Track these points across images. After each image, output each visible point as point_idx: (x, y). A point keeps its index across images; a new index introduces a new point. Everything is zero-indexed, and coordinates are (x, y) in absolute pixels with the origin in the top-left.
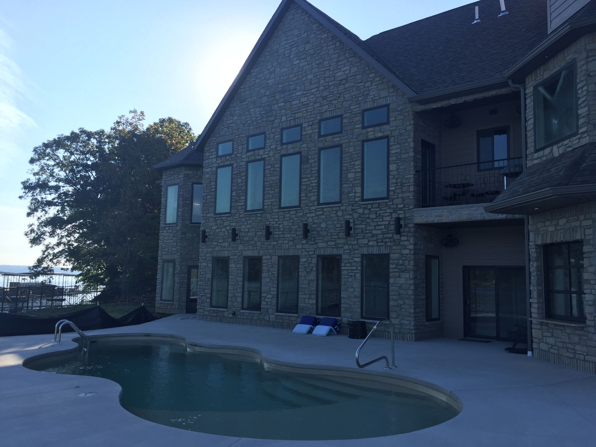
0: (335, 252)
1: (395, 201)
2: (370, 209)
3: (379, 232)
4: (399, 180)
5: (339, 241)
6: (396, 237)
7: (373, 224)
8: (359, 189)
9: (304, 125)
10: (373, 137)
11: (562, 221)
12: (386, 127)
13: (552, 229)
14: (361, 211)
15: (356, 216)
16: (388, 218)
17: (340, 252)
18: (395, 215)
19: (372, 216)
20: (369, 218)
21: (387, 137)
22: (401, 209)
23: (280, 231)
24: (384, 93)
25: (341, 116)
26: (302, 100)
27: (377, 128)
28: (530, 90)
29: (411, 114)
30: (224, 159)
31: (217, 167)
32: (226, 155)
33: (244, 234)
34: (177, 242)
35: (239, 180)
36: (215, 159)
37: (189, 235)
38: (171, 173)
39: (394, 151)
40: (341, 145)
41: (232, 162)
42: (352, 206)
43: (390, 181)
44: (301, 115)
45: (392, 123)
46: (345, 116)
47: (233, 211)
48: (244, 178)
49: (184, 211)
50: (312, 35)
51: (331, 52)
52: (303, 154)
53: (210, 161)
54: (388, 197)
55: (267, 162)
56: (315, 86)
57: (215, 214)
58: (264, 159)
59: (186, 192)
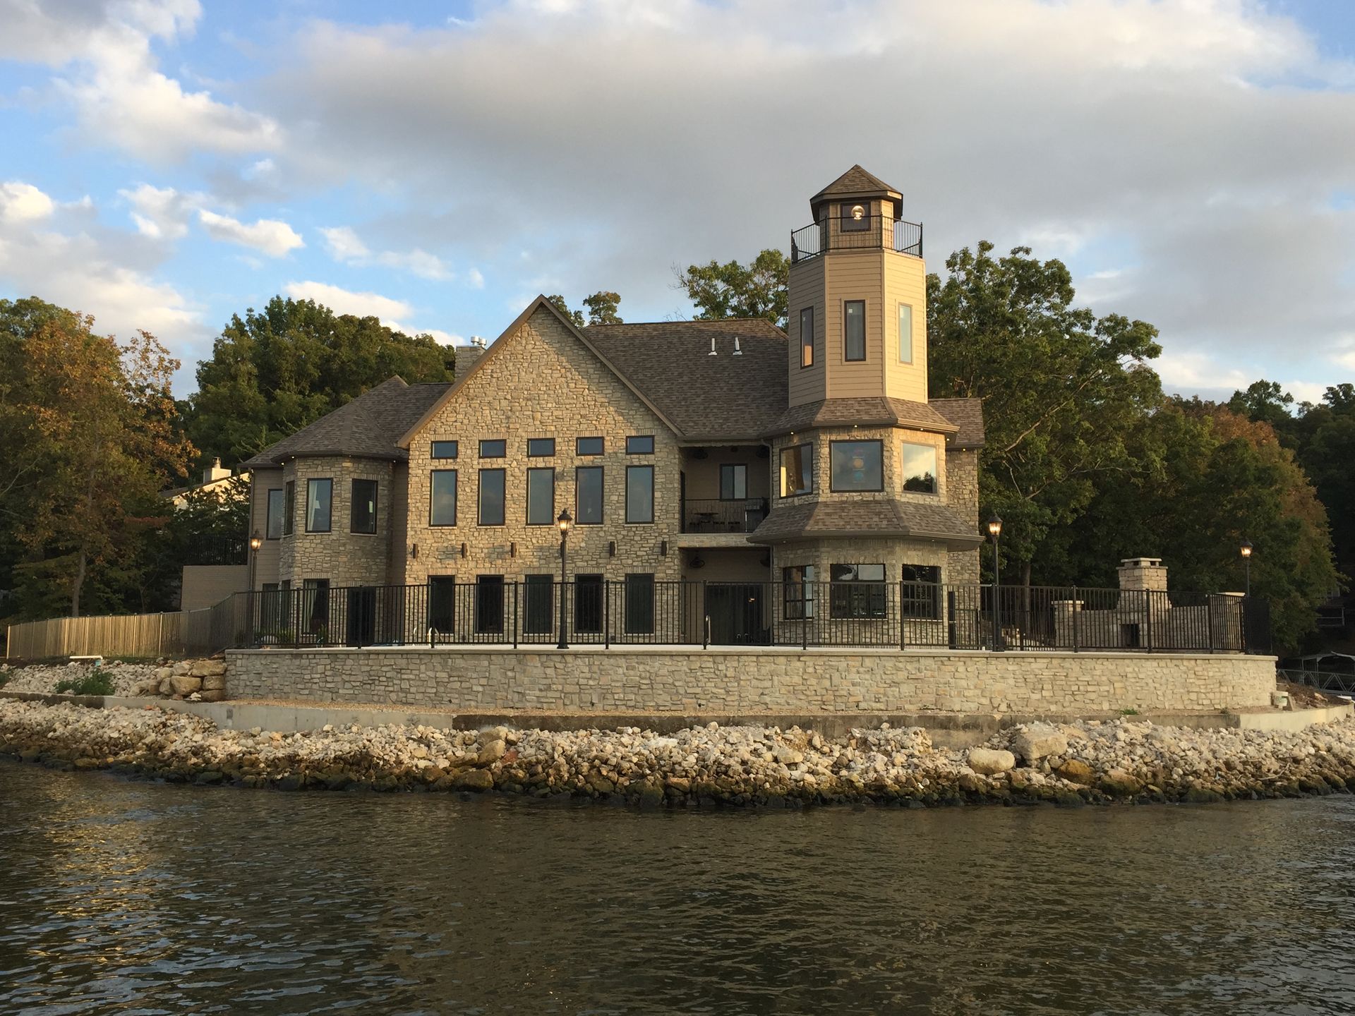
0: (596, 571)
1: (660, 526)
2: (634, 532)
3: (645, 553)
4: (664, 507)
5: (600, 561)
6: (661, 558)
7: (637, 546)
8: (622, 512)
9: (557, 440)
10: (637, 464)
11: (799, 552)
12: (651, 456)
13: (791, 556)
14: (625, 533)
15: (619, 537)
16: (653, 541)
17: (602, 571)
18: (660, 539)
19: (636, 538)
20: (633, 540)
21: (652, 466)
22: (665, 533)
23: (527, 548)
24: (649, 425)
25: (602, 438)
26: (555, 413)
27: (641, 456)
28: (776, 450)
29: (676, 449)
30: (443, 461)
31: (432, 471)
32: (446, 458)
33: (477, 550)
34: (331, 557)
35: (468, 489)
36: (429, 461)
37: (349, 547)
38: (315, 462)
39: (659, 480)
40: (602, 467)
41: (456, 467)
42: (616, 527)
43: (656, 508)
44: (553, 428)
45: (658, 454)
46: (607, 438)
47: (459, 523)
48: (475, 487)
49: (342, 516)
50: (568, 349)
51: (591, 371)
52: (557, 470)
53: (420, 461)
54: (652, 522)
55: (509, 473)
56: (572, 401)
57: (430, 525)
58: (504, 470)
59: (345, 491)
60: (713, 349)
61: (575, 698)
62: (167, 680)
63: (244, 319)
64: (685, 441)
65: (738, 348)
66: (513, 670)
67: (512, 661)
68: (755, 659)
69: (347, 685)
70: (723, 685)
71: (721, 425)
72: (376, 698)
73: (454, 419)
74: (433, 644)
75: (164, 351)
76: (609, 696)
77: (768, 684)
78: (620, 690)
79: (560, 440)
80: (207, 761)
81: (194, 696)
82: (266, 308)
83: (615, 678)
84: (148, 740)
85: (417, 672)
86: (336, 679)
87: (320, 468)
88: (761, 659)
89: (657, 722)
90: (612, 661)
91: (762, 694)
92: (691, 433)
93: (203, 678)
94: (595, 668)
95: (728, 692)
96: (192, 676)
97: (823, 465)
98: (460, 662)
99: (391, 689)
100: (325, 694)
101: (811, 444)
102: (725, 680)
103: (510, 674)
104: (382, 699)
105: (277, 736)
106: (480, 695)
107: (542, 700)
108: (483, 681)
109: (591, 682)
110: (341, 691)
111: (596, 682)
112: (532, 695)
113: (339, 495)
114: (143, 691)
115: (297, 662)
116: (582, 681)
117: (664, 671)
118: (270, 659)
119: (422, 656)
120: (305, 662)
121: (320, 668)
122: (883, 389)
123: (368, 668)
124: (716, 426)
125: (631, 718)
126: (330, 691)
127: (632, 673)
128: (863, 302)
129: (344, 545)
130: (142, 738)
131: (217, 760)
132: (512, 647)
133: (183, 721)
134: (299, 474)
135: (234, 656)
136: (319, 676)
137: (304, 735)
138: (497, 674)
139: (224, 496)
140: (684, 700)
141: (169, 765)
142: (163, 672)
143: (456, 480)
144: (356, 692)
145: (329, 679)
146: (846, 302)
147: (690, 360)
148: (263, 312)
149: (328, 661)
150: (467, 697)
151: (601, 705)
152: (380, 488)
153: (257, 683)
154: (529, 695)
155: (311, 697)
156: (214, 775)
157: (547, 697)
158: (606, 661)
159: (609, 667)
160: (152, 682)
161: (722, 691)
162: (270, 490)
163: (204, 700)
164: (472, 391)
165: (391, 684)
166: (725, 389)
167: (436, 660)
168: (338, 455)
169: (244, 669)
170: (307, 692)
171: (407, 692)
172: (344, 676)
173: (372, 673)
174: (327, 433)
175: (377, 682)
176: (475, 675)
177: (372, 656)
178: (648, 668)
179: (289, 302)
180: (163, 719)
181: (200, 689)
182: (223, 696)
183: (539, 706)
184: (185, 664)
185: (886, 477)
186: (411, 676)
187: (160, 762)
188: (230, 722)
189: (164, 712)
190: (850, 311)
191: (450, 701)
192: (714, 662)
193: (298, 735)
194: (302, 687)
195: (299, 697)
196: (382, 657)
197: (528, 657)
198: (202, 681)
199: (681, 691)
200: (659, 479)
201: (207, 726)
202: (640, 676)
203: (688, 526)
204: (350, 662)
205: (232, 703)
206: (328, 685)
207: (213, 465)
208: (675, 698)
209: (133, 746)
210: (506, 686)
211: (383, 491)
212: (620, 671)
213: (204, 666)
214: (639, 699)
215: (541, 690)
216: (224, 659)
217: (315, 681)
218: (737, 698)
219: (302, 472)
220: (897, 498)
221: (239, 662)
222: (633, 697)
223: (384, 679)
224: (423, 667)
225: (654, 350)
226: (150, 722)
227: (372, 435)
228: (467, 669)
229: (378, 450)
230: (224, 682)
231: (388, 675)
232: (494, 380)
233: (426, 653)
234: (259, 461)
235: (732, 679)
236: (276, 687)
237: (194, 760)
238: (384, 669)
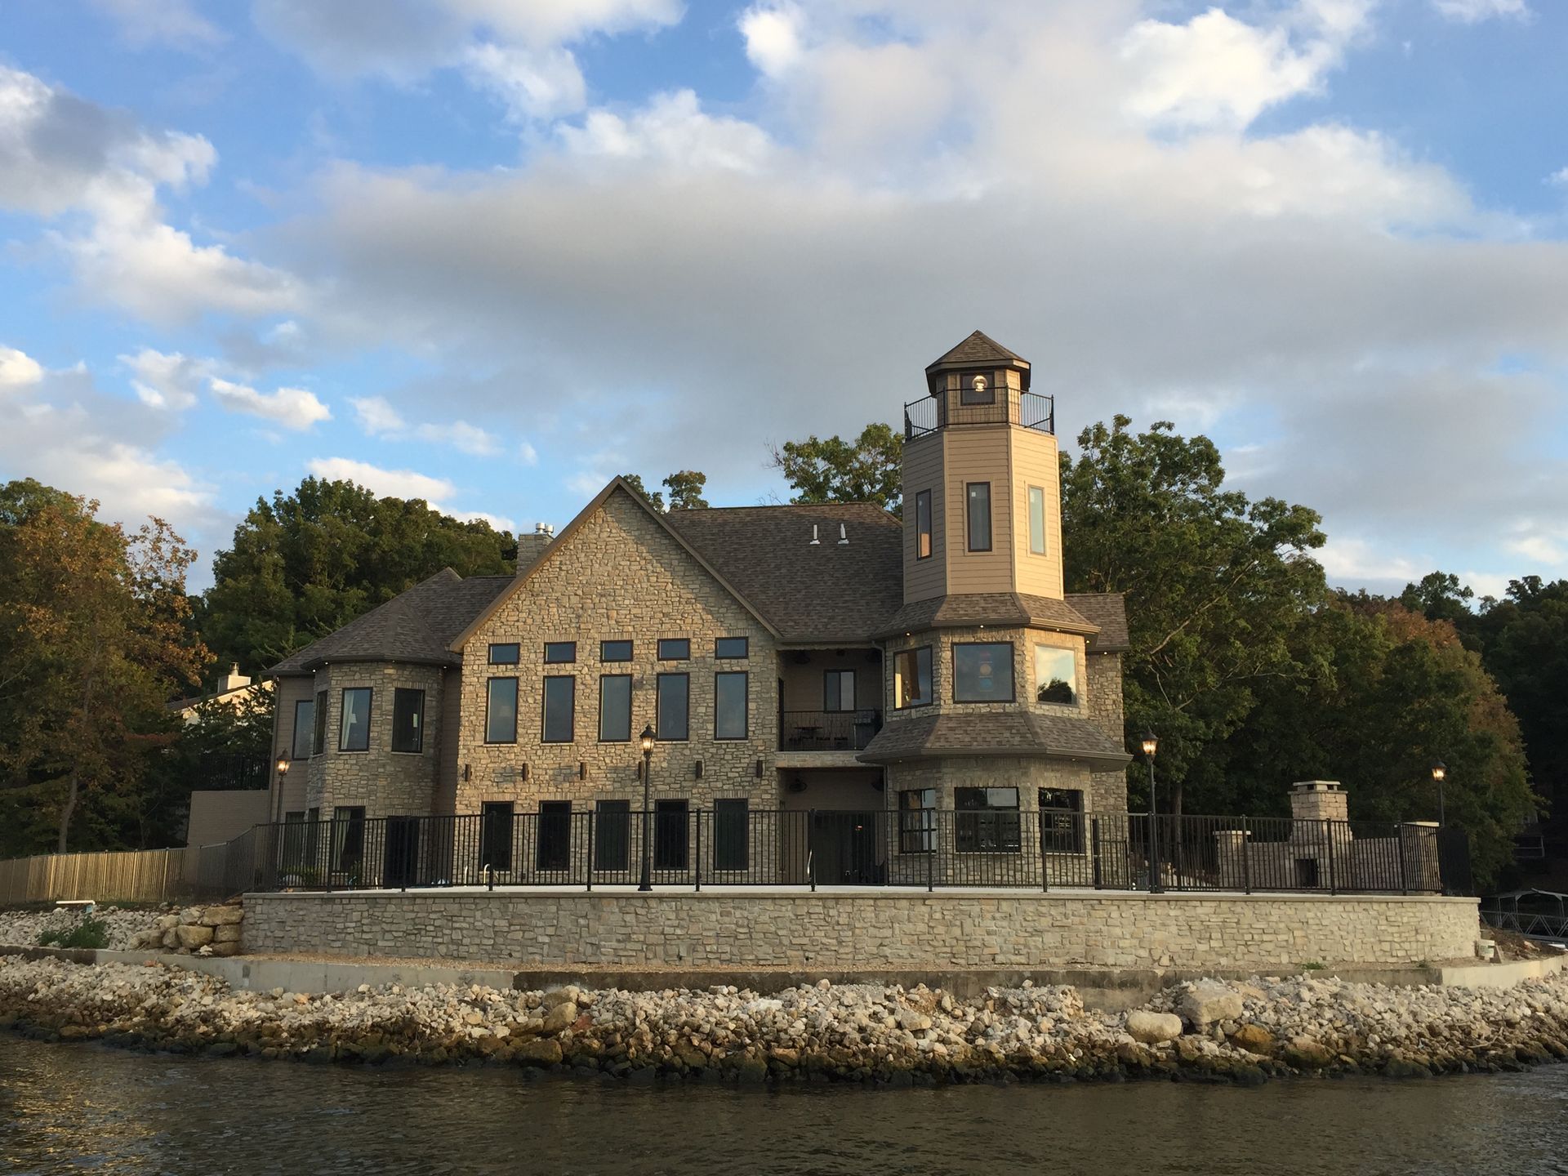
0: (680, 796)
1: (755, 743)
2: (725, 749)
3: (737, 775)
4: (759, 721)
5: (684, 784)
6: (756, 780)
7: (727, 766)
8: (711, 727)
9: (636, 642)
10: (728, 670)
11: (918, 773)
12: (745, 661)
13: (909, 778)
14: (713, 750)
15: (708, 755)
16: (747, 760)
17: (687, 796)
18: (755, 758)
19: (727, 757)
20: (723, 759)
21: (746, 673)
22: (761, 751)
23: (599, 768)
24: (741, 625)
25: (688, 640)
26: (634, 611)
27: (733, 661)
28: (890, 654)
29: (773, 652)
30: (502, 667)
31: (489, 678)
32: (506, 664)
33: (540, 772)
34: (368, 780)
35: (531, 700)
36: (485, 667)
37: (390, 769)
38: (355, 669)
39: (754, 689)
40: (688, 674)
41: (517, 674)
42: (703, 744)
43: (750, 721)
44: (631, 629)
45: (751, 659)
46: (694, 640)
47: (520, 740)
48: (539, 698)
49: (382, 732)
50: (648, 537)
51: (675, 563)
52: (636, 677)
53: (476, 667)
54: (746, 738)
55: (579, 681)
56: (652, 597)
57: (486, 743)
58: (573, 677)
59: (386, 702)
60: (815, 537)
61: (660, 950)
62: (172, 930)
63: (271, 503)
64: (784, 644)
65: (844, 536)
66: (585, 917)
67: (583, 906)
68: (872, 902)
69: (388, 936)
70: (835, 934)
71: (826, 625)
72: (421, 951)
73: (516, 618)
74: (490, 885)
75: (179, 540)
76: (700, 948)
77: (887, 932)
78: (712, 941)
79: (639, 642)
80: (219, 1030)
81: (205, 949)
82: (297, 490)
83: (707, 926)
84: (147, 1004)
85: (472, 920)
86: (375, 929)
87: (357, 676)
88: (879, 903)
89: (757, 979)
90: (703, 905)
91: (881, 945)
92: (792, 634)
93: (215, 927)
94: (683, 915)
95: (840, 943)
96: (202, 925)
97: (944, 672)
98: (523, 908)
99: (440, 940)
100: (361, 946)
101: (930, 647)
102: (836, 928)
103: (582, 921)
104: (428, 954)
105: (303, 998)
106: (546, 947)
107: (621, 953)
108: (550, 931)
109: (678, 932)
110: (380, 943)
111: (683, 932)
112: (609, 947)
113: (379, 707)
114: (143, 944)
115: (328, 908)
116: (667, 930)
117: (765, 918)
118: (296, 904)
119: (477, 901)
120: (338, 908)
121: (356, 916)
122: (1012, 584)
123: (413, 915)
124: (820, 626)
125: (726, 974)
126: (367, 942)
127: (727, 919)
128: (988, 484)
129: (384, 766)
130: (140, 1001)
131: (231, 1028)
132: (584, 888)
133: (191, 981)
134: (333, 682)
135: (253, 901)
136: (353, 925)
137: (335, 998)
138: (567, 923)
139: (242, 709)
140: (789, 953)
141: (173, 1035)
142: (167, 920)
143: (517, 690)
144: (398, 944)
145: (365, 928)
146: (968, 484)
147: (789, 550)
148: (294, 495)
149: (366, 907)
150: (531, 950)
151: (690, 959)
152: (427, 698)
153: (279, 934)
154: (604, 947)
155: (344, 951)
156: (227, 1047)
157: (625, 949)
158: (696, 905)
159: (699, 913)
160: (155, 933)
161: (834, 941)
162: (298, 702)
163: (216, 954)
164: (537, 585)
165: (440, 934)
166: (829, 583)
167: (494, 905)
168: (380, 661)
169: (265, 917)
170: (338, 944)
171: (459, 943)
172: (384, 926)
173: (417, 921)
174: (368, 634)
175: (423, 932)
176: (540, 923)
177: (418, 901)
178: (746, 914)
179: (324, 483)
180: (167, 978)
181: (211, 941)
182: (238, 950)
183: (617, 960)
184: (195, 911)
185: (1018, 686)
186: (465, 925)
187: (163, 1030)
188: (246, 982)
189: (168, 969)
190: (973, 494)
191: (510, 955)
192: (824, 907)
193: (328, 998)
194: (334, 938)
195: (329, 950)
196: (430, 901)
197: (604, 901)
198: (214, 931)
199: (786, 941)
200: (754, 687)
201: (219, 986)
202: (737, 924)
203: (789, 741)
204: (391, 908)
205: (250, 958)
206: (365, 936)
207: (230, 672)
208: (777, 950)
209: (130, 1011)
210: (577, 937)
211: (430, 701)
212: (713, 917)
213: (217, 913)
214: (735, 951)
215: (619, 941)
216: (241, 904)
217: (349, 930)
218: (850, 949)
219: (337, 681)
220: (1031, 709)
221: (258, 909)
222: (728, 949)
223: (432, 928)
224: (478, 914)
225: (747, 538)
226: (151, 981)
227: (419, 636)
228: (531, 916)
229: (426, 654)
230: (240, 933)
231: (437, 923)
232: (563, 573)
233: (482, 896)
234: (286, 668)
235: (845, 927)
236: (302, 938)
237: (203, 1029)
238: (433, 916)
